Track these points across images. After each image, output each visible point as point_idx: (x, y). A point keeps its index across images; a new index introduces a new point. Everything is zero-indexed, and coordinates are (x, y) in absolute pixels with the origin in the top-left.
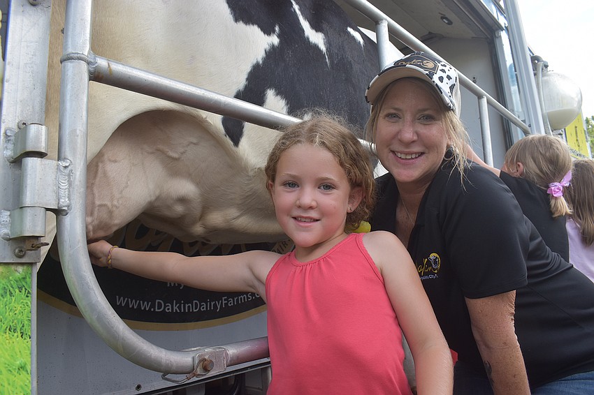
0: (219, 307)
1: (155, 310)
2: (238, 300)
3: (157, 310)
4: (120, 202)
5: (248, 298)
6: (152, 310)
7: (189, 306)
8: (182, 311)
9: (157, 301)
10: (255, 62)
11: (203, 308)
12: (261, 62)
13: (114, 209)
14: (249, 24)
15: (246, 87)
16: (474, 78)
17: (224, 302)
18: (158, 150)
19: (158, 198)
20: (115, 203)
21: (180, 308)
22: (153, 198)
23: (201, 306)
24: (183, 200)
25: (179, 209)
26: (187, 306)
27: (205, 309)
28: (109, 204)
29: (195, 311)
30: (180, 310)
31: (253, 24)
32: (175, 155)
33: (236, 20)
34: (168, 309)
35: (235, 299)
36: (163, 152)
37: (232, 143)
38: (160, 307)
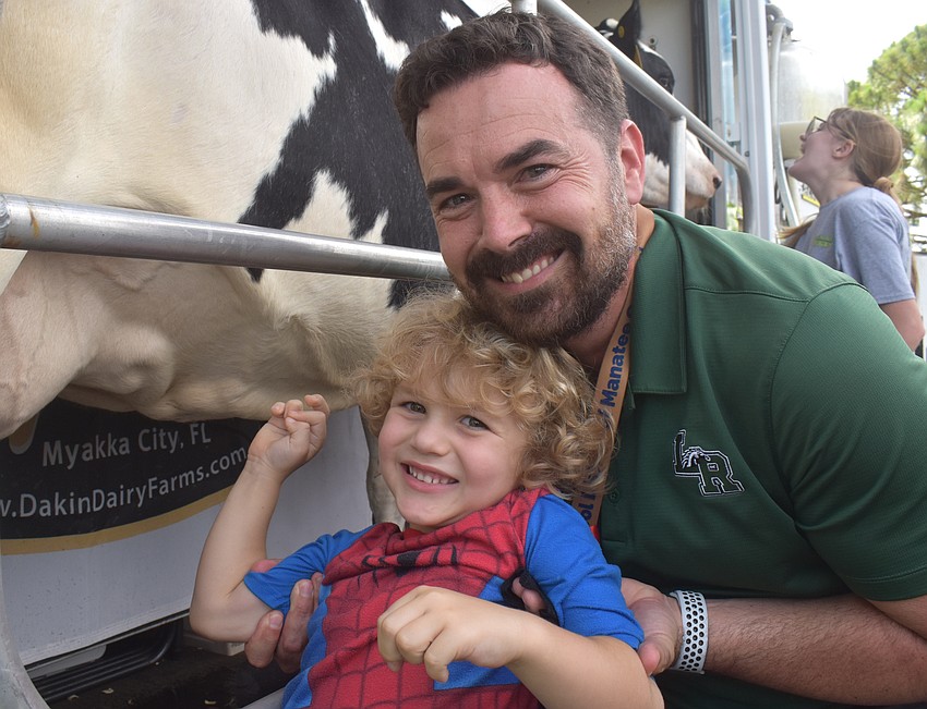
0: (141, 498)
1: (18, 514)
2: (177, 482)
3: (23, 515)
4: (32, 376)
5: (197, 476)
6: (14, 514)
7: (85, 503)
8: (72, 512)
9: (23, 496)
10: (296, 117)
11: (111, 503)
12: (307, 117)
13: (22, 390)
14: (287, 35)
15: (280, 169)
16: (652, 41)
17: (151, 488)
18: (99, 270)
19: (93, 362)
20: (23, 379)
21: (66, 506)
22: (86, 362)
23: (107, 498)
24: (143, 367)
25: (134, 381)
26: (80, 501)
27: (115, 504)
28: (11, 382)
29: (95, 509)
30: (68, 510)
31: (293, 35)
32: (134, 284)
33: (264, 27)
34: (45, 511)
35: (173, 480)
36: (107, 275)
37: (249, 276)
38: (28, 509)
